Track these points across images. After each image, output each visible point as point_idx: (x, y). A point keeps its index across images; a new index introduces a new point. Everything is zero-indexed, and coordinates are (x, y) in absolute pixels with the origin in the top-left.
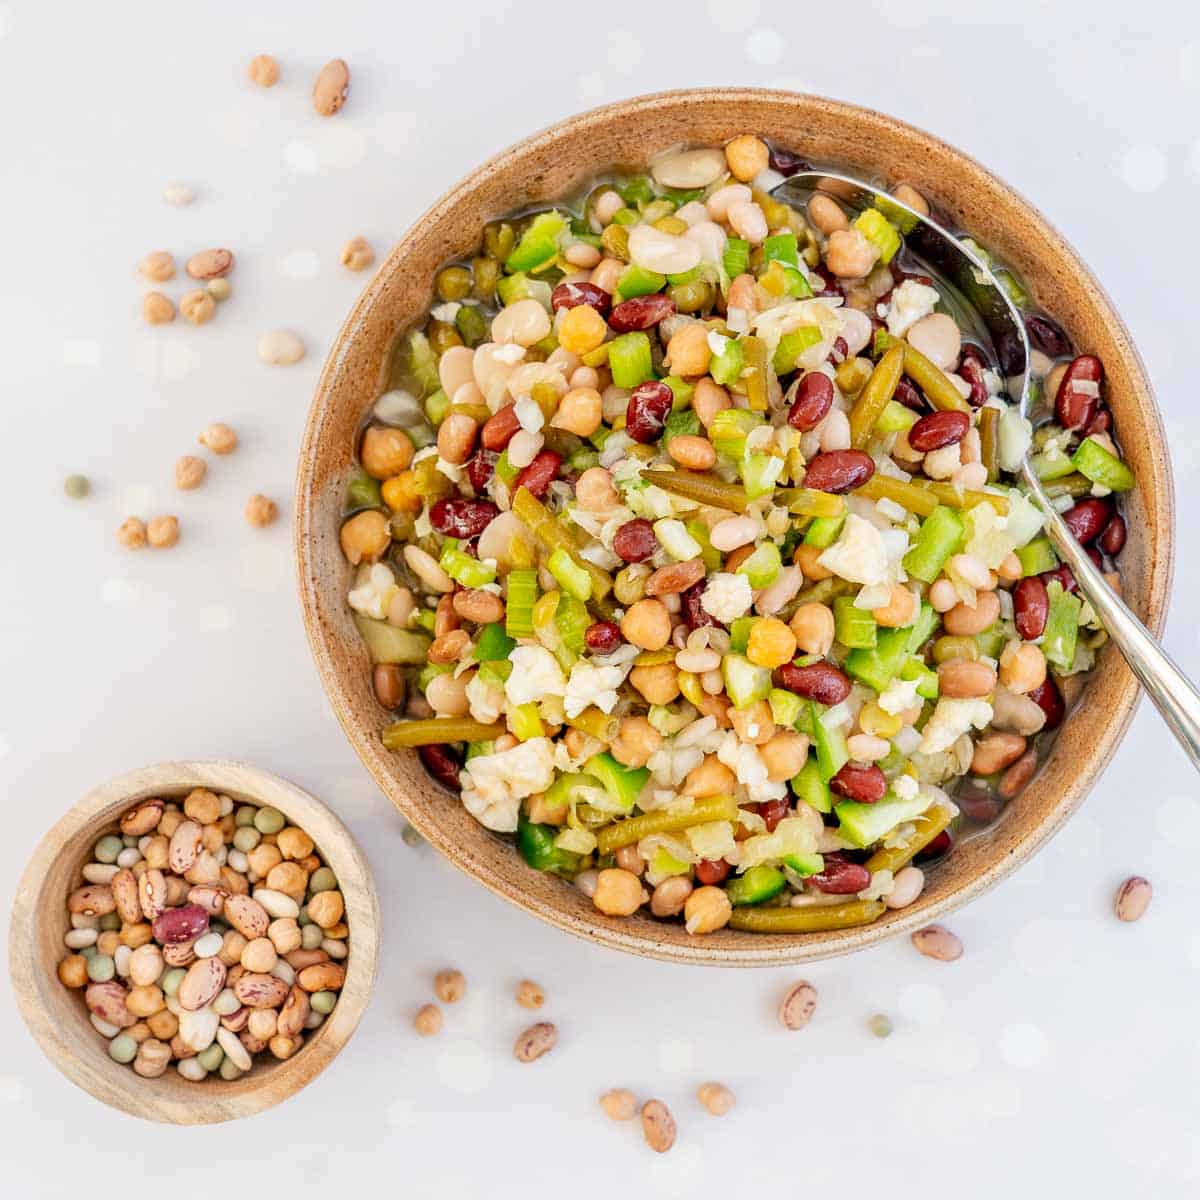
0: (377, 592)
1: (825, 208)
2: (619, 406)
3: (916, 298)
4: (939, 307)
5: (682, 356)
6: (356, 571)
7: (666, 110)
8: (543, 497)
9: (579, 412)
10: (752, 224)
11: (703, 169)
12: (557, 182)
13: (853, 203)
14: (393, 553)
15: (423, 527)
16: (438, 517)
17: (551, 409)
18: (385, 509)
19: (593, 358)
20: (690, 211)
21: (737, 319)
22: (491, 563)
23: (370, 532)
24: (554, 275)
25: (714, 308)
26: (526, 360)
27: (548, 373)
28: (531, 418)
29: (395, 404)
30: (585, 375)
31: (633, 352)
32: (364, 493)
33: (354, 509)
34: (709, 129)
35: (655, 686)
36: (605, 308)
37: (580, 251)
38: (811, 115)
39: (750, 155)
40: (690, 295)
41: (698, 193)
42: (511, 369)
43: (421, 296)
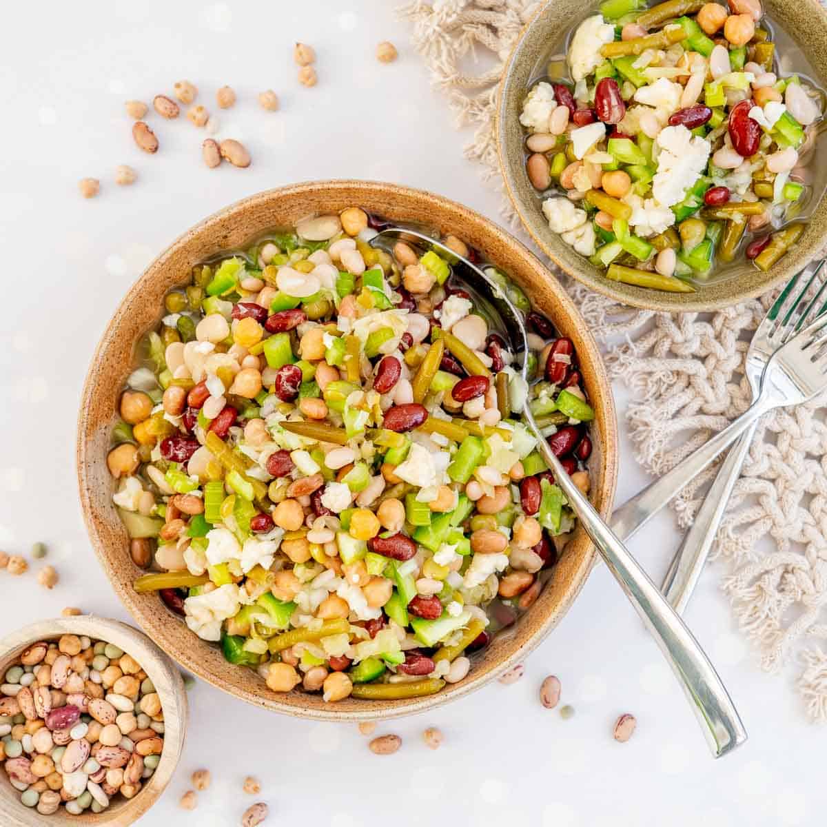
0: (131, 494)
1: (403, 251)
2: (270, 379)
3: (456, 307)
4: (473, 311)
5: (308, 348)
6: (118, 482)
7: (299, 195)
8: (225, 437)
9: (246, 385)
10: (355, 264)
11: (327, 228)
12: (236, 239)
13: (420, 248)
14: (140, 470)
15: (156, 455)
16: (165, 449)
17: (229, 382)
18: (136, 444)
19: (255, 349)
20: (318, 256)
21: (343, 324)
22: (195, 478)
23: (125, 458)
24: (234, 297)
25: (330, 316)
26: (216, 351)
27: (227, 360)
28: (216, 389)
29: (140, 377)
30: (250, 360)
31: (278, 346)
32: (122, 434)
33: (118, 443)
34: (330, 204)
35: (296, 552)
36: (262, 319)
37: (250, 282)
38: (390, 196)
39: (355, 220)
40: (316, 309)
41: (322, 244)
42: (206, 357)
43: (155, 311)
